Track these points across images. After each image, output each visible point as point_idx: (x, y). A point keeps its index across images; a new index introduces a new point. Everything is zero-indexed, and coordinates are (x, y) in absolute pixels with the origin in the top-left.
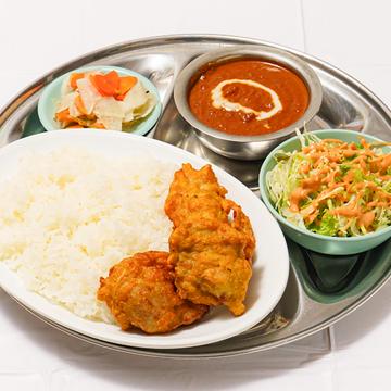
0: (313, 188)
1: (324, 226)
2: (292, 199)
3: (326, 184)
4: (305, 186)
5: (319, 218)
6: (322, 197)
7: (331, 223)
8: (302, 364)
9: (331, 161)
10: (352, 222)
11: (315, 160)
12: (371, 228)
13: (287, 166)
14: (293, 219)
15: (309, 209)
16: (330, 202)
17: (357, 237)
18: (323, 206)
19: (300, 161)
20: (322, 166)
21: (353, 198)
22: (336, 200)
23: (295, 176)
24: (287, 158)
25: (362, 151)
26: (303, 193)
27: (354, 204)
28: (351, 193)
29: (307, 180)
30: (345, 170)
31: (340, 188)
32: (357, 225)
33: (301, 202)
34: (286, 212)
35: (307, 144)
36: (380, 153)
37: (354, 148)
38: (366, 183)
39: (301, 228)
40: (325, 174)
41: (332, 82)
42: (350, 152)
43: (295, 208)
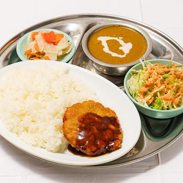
0: (150, 87)
1: (156, 105)
2: (140, 92)
3: (156, 85)
4: (147, 86)
5: (154, 101)
6: (155, 91)
7: (160, 104)
8: (146, 171)
9: (158, 74)
10: (169, 103)
11: (151, 74)
12: (178, 106)
13: (137, 77)
14: (141, 102)
15: (149, 97)
16: (158, 93)
17: (172, 110)
18: (155, 95)
19: (143, 74)
20: (154, 77)
21: (169, 91)
22: (161, 92)
23: (141, 81)
24: (137, 73)
25: (172, 69)
26: (146, 89)
27: (170, 94)
28: (168, 89)
29: (147, 83)
30: (165, 78)
31: (163, 87)
32: (172, 104)
33: (145, 94)
34: (138, 99)
35: (146, 66)
36: (180, 69)
37: (168, 68)
38: (176, 84)
39: (146, 106)
40: (156, 80)
41: (156, 36)
42: (166, 69)
43: (142, 96)
